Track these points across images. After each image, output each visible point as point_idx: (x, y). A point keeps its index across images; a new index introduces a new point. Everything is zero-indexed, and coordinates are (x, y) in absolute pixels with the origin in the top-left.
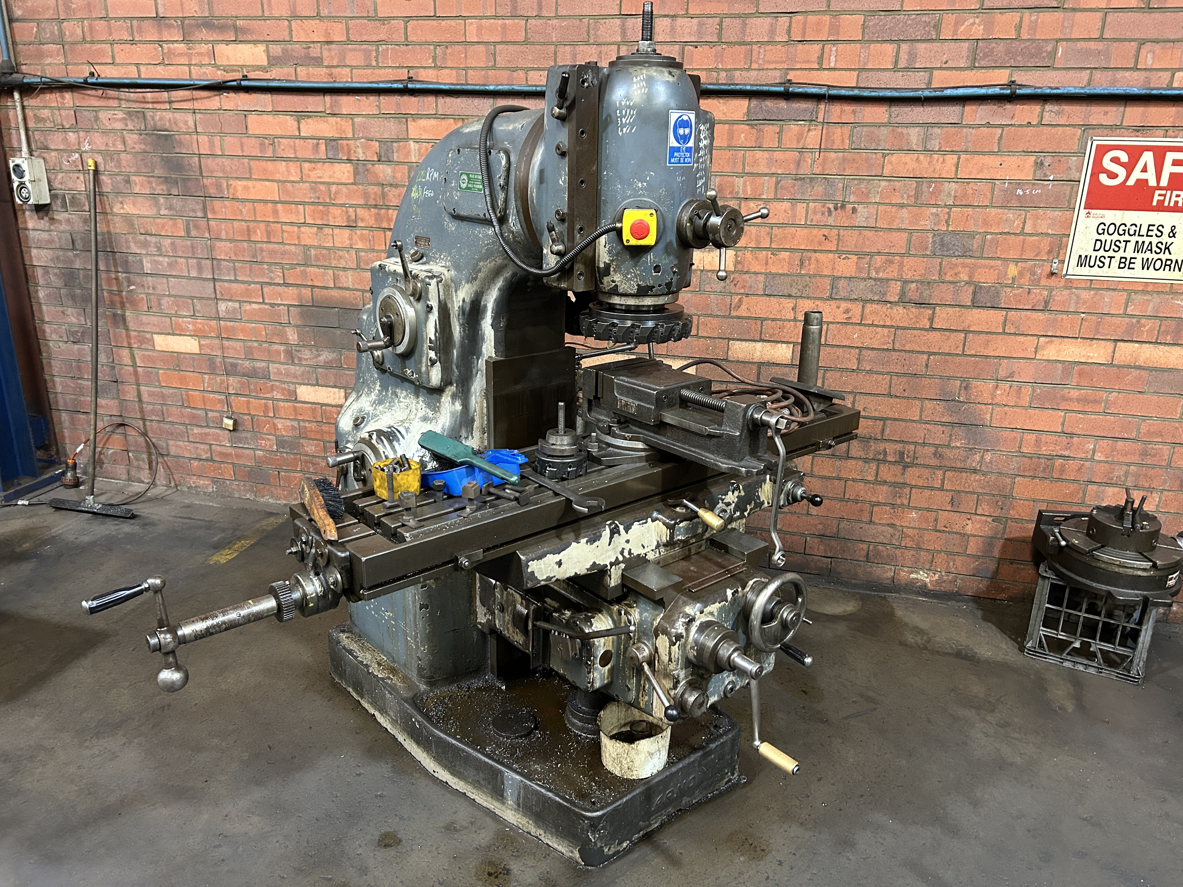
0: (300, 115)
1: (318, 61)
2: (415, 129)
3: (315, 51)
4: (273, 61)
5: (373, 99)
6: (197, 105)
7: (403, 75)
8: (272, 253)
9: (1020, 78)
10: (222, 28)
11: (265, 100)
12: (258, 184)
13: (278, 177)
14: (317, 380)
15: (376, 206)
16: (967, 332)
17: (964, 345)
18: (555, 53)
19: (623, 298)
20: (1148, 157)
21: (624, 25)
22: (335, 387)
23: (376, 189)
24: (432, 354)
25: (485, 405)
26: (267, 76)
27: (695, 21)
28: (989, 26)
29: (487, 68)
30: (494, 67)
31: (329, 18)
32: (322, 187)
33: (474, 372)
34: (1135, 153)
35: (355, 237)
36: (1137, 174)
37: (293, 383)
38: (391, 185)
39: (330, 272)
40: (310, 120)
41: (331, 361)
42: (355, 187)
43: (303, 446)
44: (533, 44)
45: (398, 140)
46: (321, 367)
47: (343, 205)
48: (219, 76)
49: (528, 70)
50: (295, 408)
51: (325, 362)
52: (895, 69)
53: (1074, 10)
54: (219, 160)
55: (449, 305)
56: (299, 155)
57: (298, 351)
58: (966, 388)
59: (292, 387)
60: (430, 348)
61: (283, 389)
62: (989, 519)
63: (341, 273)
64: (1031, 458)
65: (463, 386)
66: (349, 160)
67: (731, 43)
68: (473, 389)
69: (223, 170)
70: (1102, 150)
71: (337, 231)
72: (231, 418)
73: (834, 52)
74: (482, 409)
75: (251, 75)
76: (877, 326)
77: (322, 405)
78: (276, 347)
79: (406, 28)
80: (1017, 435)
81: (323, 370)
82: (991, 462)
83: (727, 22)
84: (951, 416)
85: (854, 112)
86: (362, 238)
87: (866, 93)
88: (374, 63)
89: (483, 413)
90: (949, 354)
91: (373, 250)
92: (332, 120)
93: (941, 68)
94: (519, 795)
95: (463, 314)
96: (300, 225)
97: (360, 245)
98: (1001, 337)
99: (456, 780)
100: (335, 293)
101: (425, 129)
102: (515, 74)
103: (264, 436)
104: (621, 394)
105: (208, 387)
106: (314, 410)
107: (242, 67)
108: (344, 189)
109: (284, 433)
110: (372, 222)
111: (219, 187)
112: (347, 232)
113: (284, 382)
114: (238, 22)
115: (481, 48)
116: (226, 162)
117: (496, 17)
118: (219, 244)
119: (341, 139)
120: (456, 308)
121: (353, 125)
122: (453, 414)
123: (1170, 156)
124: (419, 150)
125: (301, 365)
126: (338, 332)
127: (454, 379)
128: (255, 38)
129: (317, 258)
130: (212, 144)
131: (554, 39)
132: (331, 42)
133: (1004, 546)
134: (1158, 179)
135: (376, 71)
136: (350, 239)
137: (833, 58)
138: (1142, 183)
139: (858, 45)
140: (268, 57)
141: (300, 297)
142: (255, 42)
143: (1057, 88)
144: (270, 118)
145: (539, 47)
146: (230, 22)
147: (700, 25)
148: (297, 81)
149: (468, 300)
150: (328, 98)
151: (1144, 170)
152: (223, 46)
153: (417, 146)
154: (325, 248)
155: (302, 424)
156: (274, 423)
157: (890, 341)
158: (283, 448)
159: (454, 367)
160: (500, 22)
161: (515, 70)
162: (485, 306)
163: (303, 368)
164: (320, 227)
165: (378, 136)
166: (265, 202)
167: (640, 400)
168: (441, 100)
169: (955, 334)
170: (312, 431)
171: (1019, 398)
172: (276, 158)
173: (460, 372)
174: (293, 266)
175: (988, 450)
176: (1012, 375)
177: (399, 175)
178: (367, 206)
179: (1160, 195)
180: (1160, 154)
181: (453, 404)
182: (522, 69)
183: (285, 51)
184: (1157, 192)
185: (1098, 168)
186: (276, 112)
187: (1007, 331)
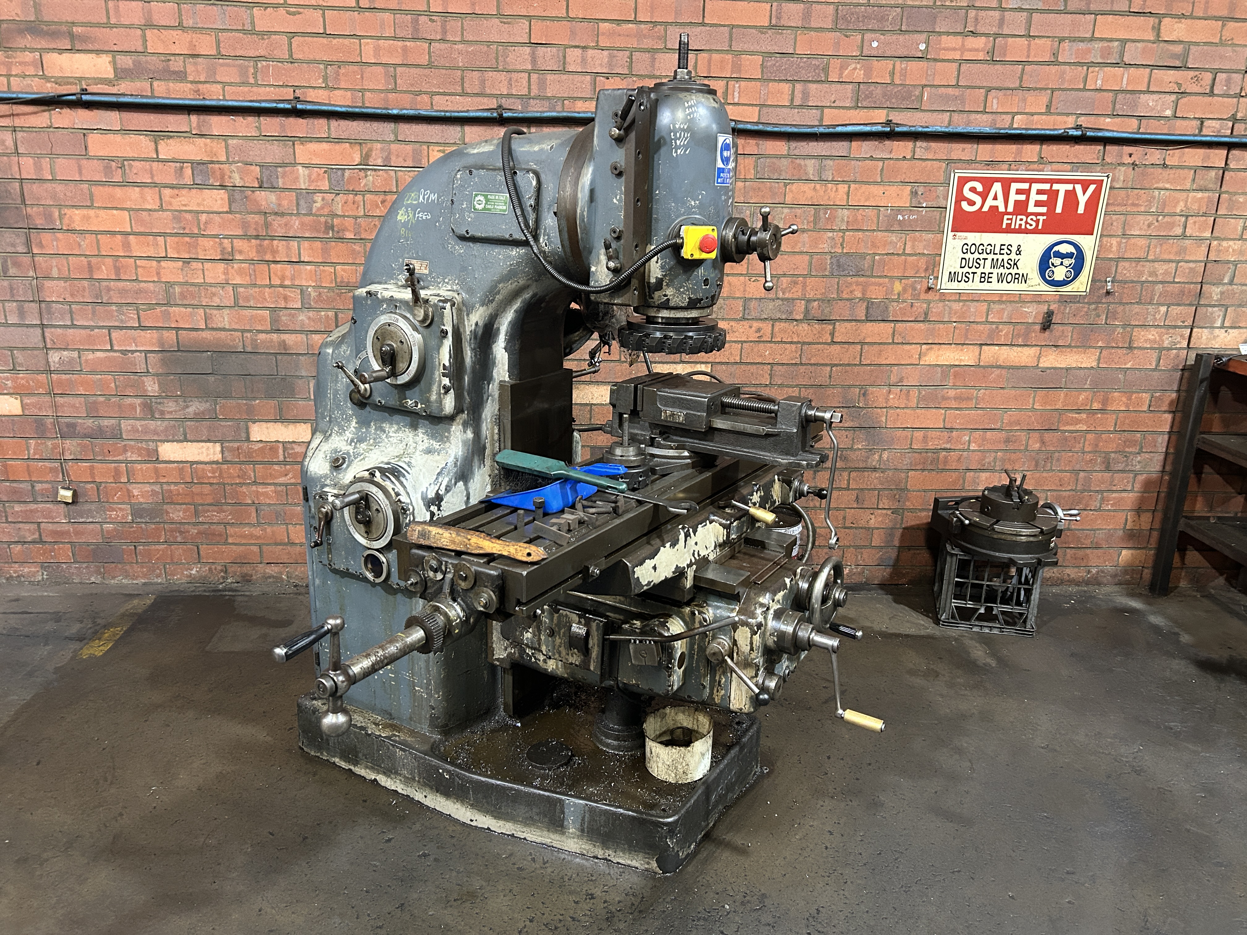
0: (158, 135)
1: (181, 76)
2: (303, 152)
3: (176, 65)
4: (121, 74)
5: (251, 120)
6: (18, 122)
7: (288, 94)
8: (123, 292)
9: (896, 117)
10: (54, 35)
11: (112, 118)
12: (102, 213)
13: (128, 205)
14: (185, 435)
15: (257, 237)
16: (862, 344)
17: (861, 355)
18: (462, 79)
19: (673, 312)
20: (997, 187)
21: (533, 53)
22: (209, 441)
23: (257, 218)
24: (446, 381)
25: (496, 431)
26: (114, 90)
27: (606, 53)
28: (868, 71)
29: (388, 91)
30: (394, 90)
31: (194, 29)
32: (188, 216)
33: (485, 398)
34: (988, 183)
35: (231, 271)
36: (990, 202)
37: (153, 441)
38: (276, 214)
39: (201, 311)
40: (170, 141)
41: (203, 413)
42: (230, 216)
43: (168, 513)
44: (437, 67)
45: (284, 165)
46: (191, 419)
47: (216, 236)
48: (50, 89)
49: (432, 94)
50: (156, 470)
51: (195, 414)
52: (792, 106)
53: (935, 60)
54: (48, 185)
55: (461, 330)
56: (157, 180)
57: (160, 403)
58: (864, 395)
59: (152, 445)
60: (444, 375)
61: (139, 449)
62: (889, 512)
63: (215, 312)
64: (921, 453)
65: (474, 413)
66: (223, 186)
67: (641, 75)
68: (483, 416)
69: (54, 196)
70: (963, 181)
71: (208, 265)
72: (68, 489)
73: (737, 89)
74: (493, 436)
75: (91, 89)
76: (786, 343)
77: (192, 463)
78: (129, 401)
79: (290, 44)
80: (909, 433)
81: (192, 423)
82: (888, 460)
83: (636, 55)
84: (852, 421)
85: (757, 145)
86: (240, 272)
87: (769, 129)
88: (252, 81)
89: (493, 440)
90: (849, 365)
91: (254, 285)
92: (200, 141)
93: (830, 107)
94: (583, 820)
95: (475, 338)
96: (159, 259)
97: (238, 281)
98: (891, 346)
99: (501, 823)
100: (207, 335)
101: (315, 153)
102: (419, 98)
103: (115, 506)
104: (665, 406)
105: (35, 454)
106: (181, 470)
107: (80, 79)
108: (217, 218)
109: (141, 500)
110: (253, 255)
111: (49, 217)
112: (221, 266)
113: (142, 441)
114: (75, 29)
115: (380, 69)
116: (59, 188)
117: (395, 38)
118: (48, 284)
119: (212, 162)
120: (468, 333)
121: (227, 147)
122: (465, 443)
123: (1014, 186)
124: (309, 176)
125: (163, 419)
126: (211, 378)
127: (465, 406)
128: (97, 47)
129: (183, 296)
130: (38, 167)
131: (461, 64)
132: (198, 56)
133: (903, 535)
134: (1006, 207)
135: (255, 89)
136: (226, 273)
137: (736, 94)
138: (994, 208)
139: (758, 84)
140: (115, 69)
141: (161, 342)
142: (98, 52)
143: (927, 127)
144: (118, 138)
145: (444, 71)
146: (64, 28)
147: (611, 57)
148: (153, 97)
149: (481, 323)
150: (194, 118)
151: (995, 198)
152: (55, 55)
153: (307, 171)
154: (193, 284)
155: (165, 487)
156: (128, 490)
157: (798, 356)
158: (140, 518)
159: (466, 394)
160: (400, 44)
161: (419, 93)
162: (498, 329)
163: (166, 423)
164: (187, 262)
165: (258, 160)
166: (113, 233)
167: (688, 409)
168: (334, 123)
169: (853, 346)
170: (179, 494)
171: (908, 400)
172: (125, 184)
173: (471, 399)
174: (151, 307)
175: (885, 450)
176: (901, 380)
177: (285, 203)
178: (246, 237)
179: (1008, 219)
180: (1006, 184)
181: (465, 432)
182: (426, 93)
183: (137, 64)
184: (1006, 217)
185: (960, 197)
186: (125, 131)
187: (896, 341)
